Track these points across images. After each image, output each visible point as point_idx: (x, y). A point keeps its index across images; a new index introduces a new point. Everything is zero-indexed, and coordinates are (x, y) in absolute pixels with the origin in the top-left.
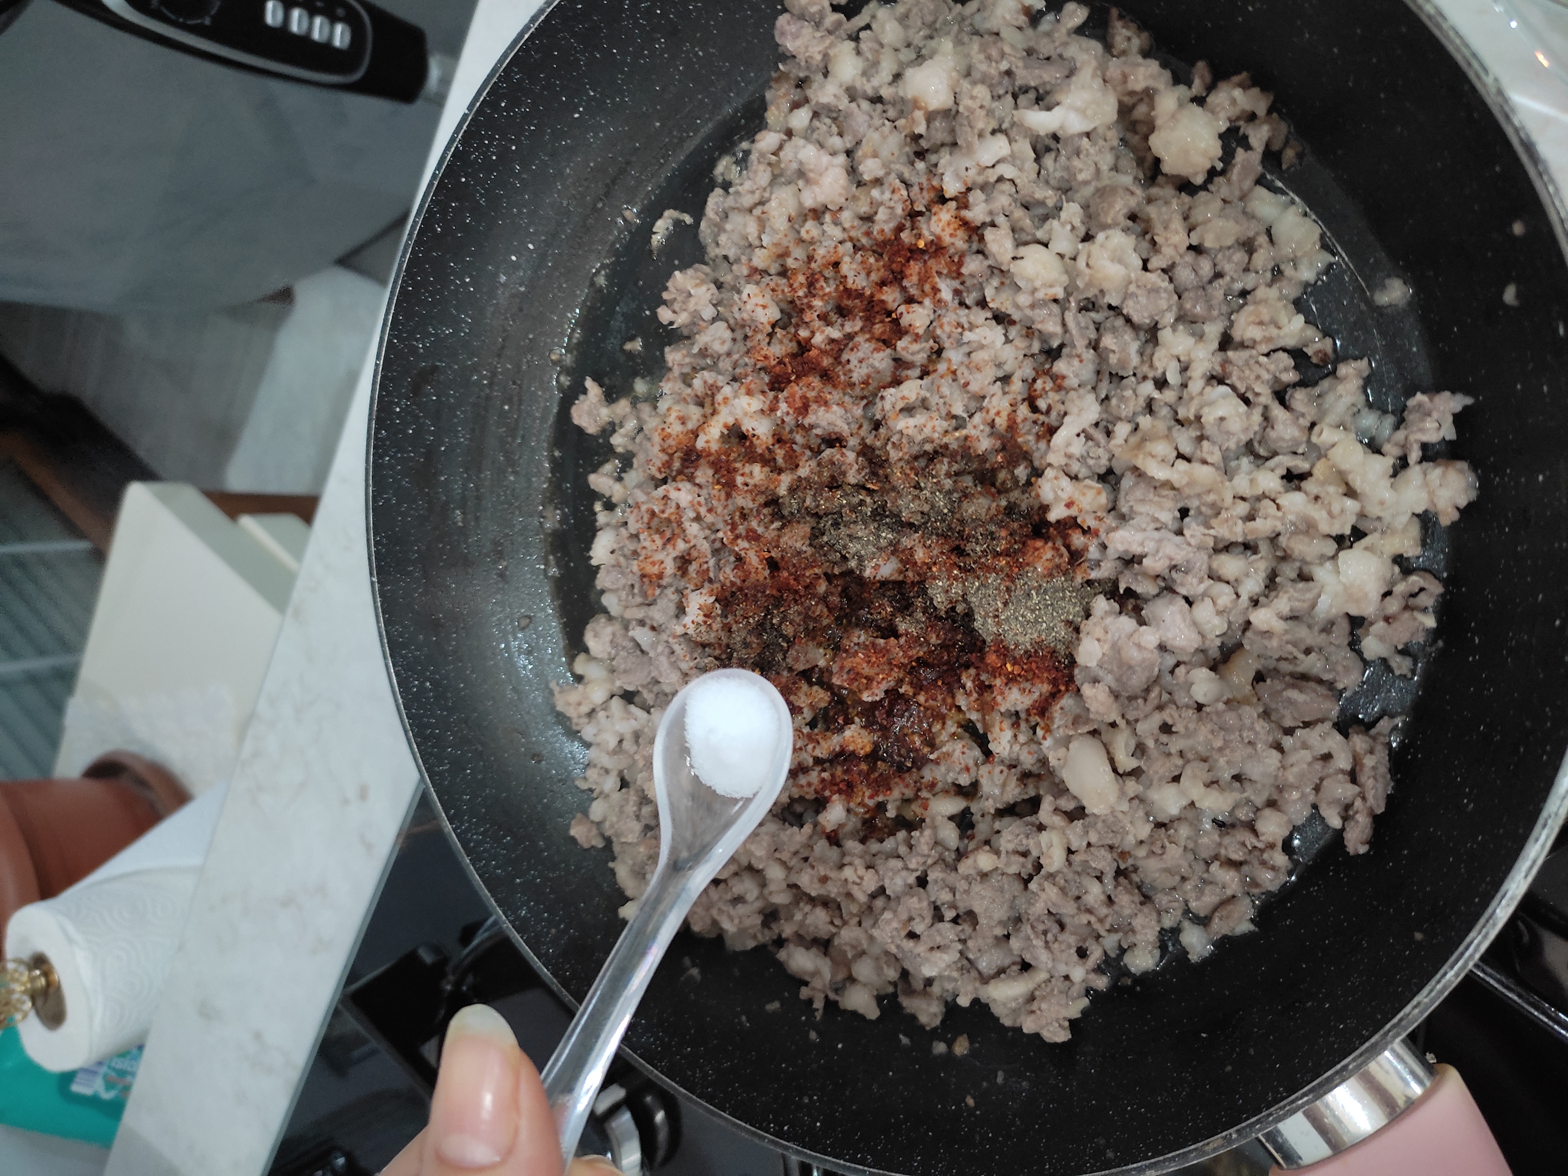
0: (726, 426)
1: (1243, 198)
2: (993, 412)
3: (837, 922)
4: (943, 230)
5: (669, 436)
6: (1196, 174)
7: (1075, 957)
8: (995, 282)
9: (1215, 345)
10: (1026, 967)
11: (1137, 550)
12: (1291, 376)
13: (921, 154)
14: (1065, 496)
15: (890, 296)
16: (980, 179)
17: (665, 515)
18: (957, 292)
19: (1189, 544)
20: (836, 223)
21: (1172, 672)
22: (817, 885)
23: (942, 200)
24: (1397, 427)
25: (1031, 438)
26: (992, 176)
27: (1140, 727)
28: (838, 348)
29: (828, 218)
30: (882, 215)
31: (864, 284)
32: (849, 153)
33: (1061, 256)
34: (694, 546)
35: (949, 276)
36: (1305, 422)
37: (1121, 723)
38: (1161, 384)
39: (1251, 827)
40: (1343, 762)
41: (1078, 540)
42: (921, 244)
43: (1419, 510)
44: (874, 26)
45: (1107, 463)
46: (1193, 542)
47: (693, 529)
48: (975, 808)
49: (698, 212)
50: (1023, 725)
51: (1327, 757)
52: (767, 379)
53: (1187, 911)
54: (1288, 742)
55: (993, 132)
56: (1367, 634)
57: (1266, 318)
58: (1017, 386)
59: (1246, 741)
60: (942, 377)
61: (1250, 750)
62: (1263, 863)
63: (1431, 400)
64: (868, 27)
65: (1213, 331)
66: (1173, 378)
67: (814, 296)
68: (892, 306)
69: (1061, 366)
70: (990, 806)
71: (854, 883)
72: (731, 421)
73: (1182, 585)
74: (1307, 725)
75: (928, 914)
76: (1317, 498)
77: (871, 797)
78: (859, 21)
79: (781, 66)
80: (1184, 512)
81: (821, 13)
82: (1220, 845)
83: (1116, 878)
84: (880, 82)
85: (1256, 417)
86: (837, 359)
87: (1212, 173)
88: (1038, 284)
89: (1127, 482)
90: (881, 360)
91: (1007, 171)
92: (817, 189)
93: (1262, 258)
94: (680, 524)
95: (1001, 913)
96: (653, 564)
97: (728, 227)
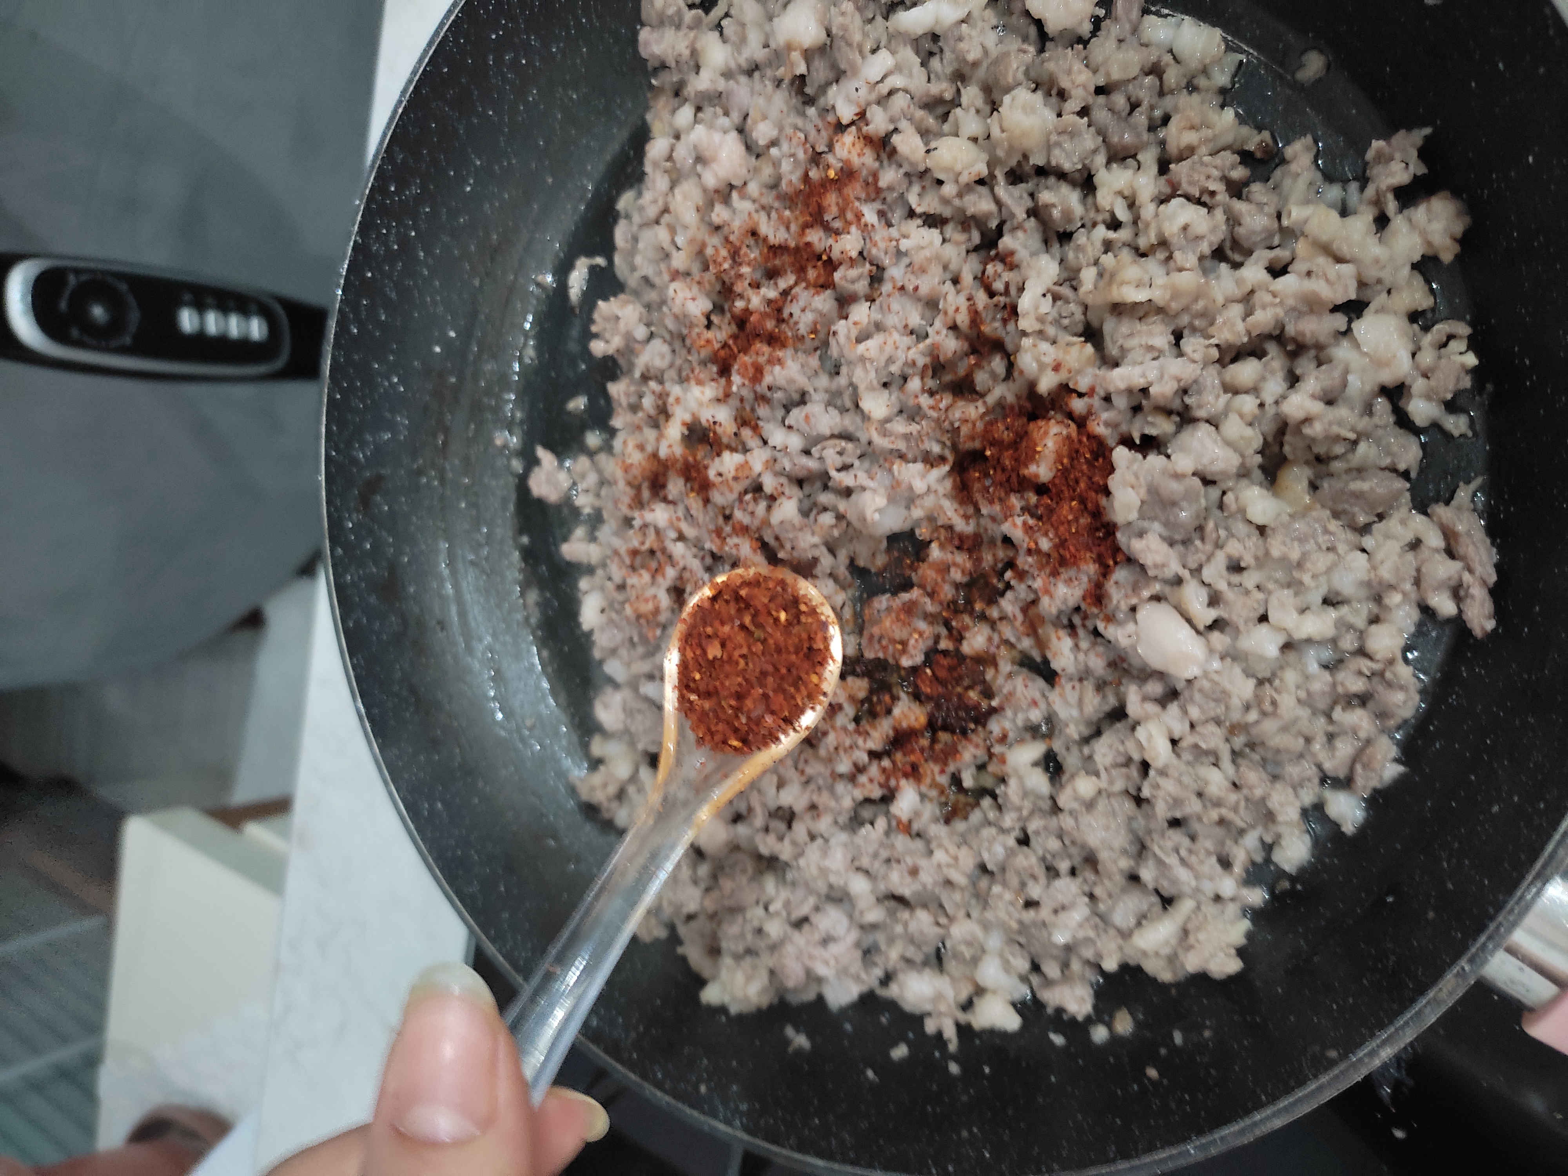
0: (684, 424)
1: (1135, 30)
2: (951, 311)
3: (943, 920)
4: (850, 152)
5: (631, 465)
6: (1081, 23)
7: (1218, 868)
8: (916, 188)
9: (1155, 169)
10: (1167, 902)
11: (1141, 382)
12: (1239, 173)
13: (810, 101)
14: (1048, 360)
15: (815, 237)
16: (873, 96)
17: (647, 546)
18: (881, 214)
19: (1194, 362)
20: (743, 196)
21: (1221, 506)
22: (908, 879)
23: (840, 128)
24: (1362, 189)
25: (997, 324)
26: (884, 88)
27: (1208, 574)
28: (776, 309)
29: (735, 195)
30: (786, 166)
31: (786, 236)
32: (741, 130)
33: (975, 140)
34: (684, 569)
35: (869, 200)
36: (1271, 210)
37: (1185, 574)
38: (1114, 224)
39: (1362, 652)
40: (1434, 540)
41: (1078, 405)
42: (832, 174)
43: (1417, 257)
44: (733, 12)
45: (1083, 317)
46: (1197, 356)
47: (678, 549)
48: (1057, 745)
49: (607, 248)
50: (1081, 632)
51: (1415, 545)
52: (715, 369)
53: (1324, 779)
54: (1368, 542)
55: (874, 51)
56: (1410, 396)
57: (1197, 121)
58: (967, 278)
59: (1324, 547)
60: (889, 296)
61: (1331, 556)
62: (1389, 685)
63: (1389, 143)
64: (727, 15)
65: (1149, 158)
66: (1122, 214)
67: (740, 264)
68: (819, 246)
69: (1007, 242)
70: (1073, 732)
71: (949, 866)
72: (688, 418)
73: (1200, 407)
74: (1381, 517)
75: (1040, 872)
76: (1309, 274)
77: (942, 772)
78: (717, 12)
79: (654, 82)
80: (1178, 336)
81: (679, 12)
82: (1334, 685)
83: (1234, 762)
84: (754, 50)
85: (1219, 215)
86: (781, 321)
87: (1097, 23)
88: (958, 167)
89: (1108, 327)
90: (824, 302)
91: (896, 81)
92: (714, 166)
93: (1172, 76)
94: (664, 550)
95: (1120, 840)
96: (646, 601)
97: (641, 245)
